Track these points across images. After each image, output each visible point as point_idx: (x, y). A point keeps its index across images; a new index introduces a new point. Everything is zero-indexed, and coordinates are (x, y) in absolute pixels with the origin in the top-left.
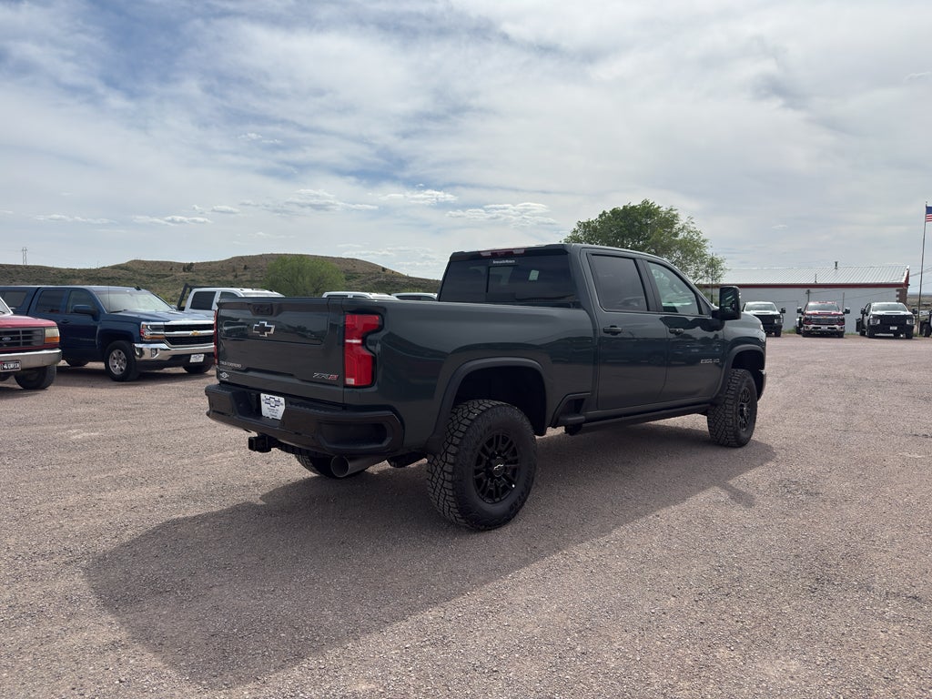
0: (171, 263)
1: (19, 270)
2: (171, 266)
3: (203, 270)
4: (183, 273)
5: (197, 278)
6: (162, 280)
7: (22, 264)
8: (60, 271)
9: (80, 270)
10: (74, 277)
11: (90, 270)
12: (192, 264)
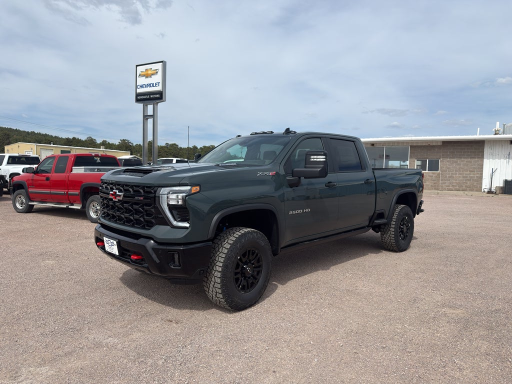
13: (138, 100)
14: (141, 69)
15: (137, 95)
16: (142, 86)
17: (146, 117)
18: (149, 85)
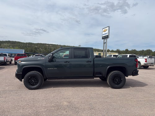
13: (102, 39)
14: (104, 30)
15: (103, 37)
16: (103, 35)
17: (104, 43)
18: (105, 34)
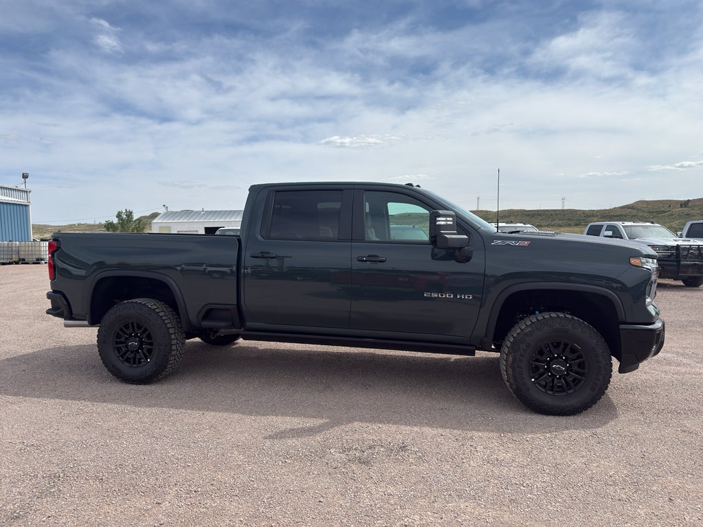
0: (670, 201)
1: (558, 212)
2: (670, 204)
3: (698, 205)
4: (680, 209)
5: (692, 212)
6: (660, 215)
7: (560, 208)
8: (583, 212)
9: (598, 211)
10: (593, 216)
11: (605, 210)
12: (689, 201)
